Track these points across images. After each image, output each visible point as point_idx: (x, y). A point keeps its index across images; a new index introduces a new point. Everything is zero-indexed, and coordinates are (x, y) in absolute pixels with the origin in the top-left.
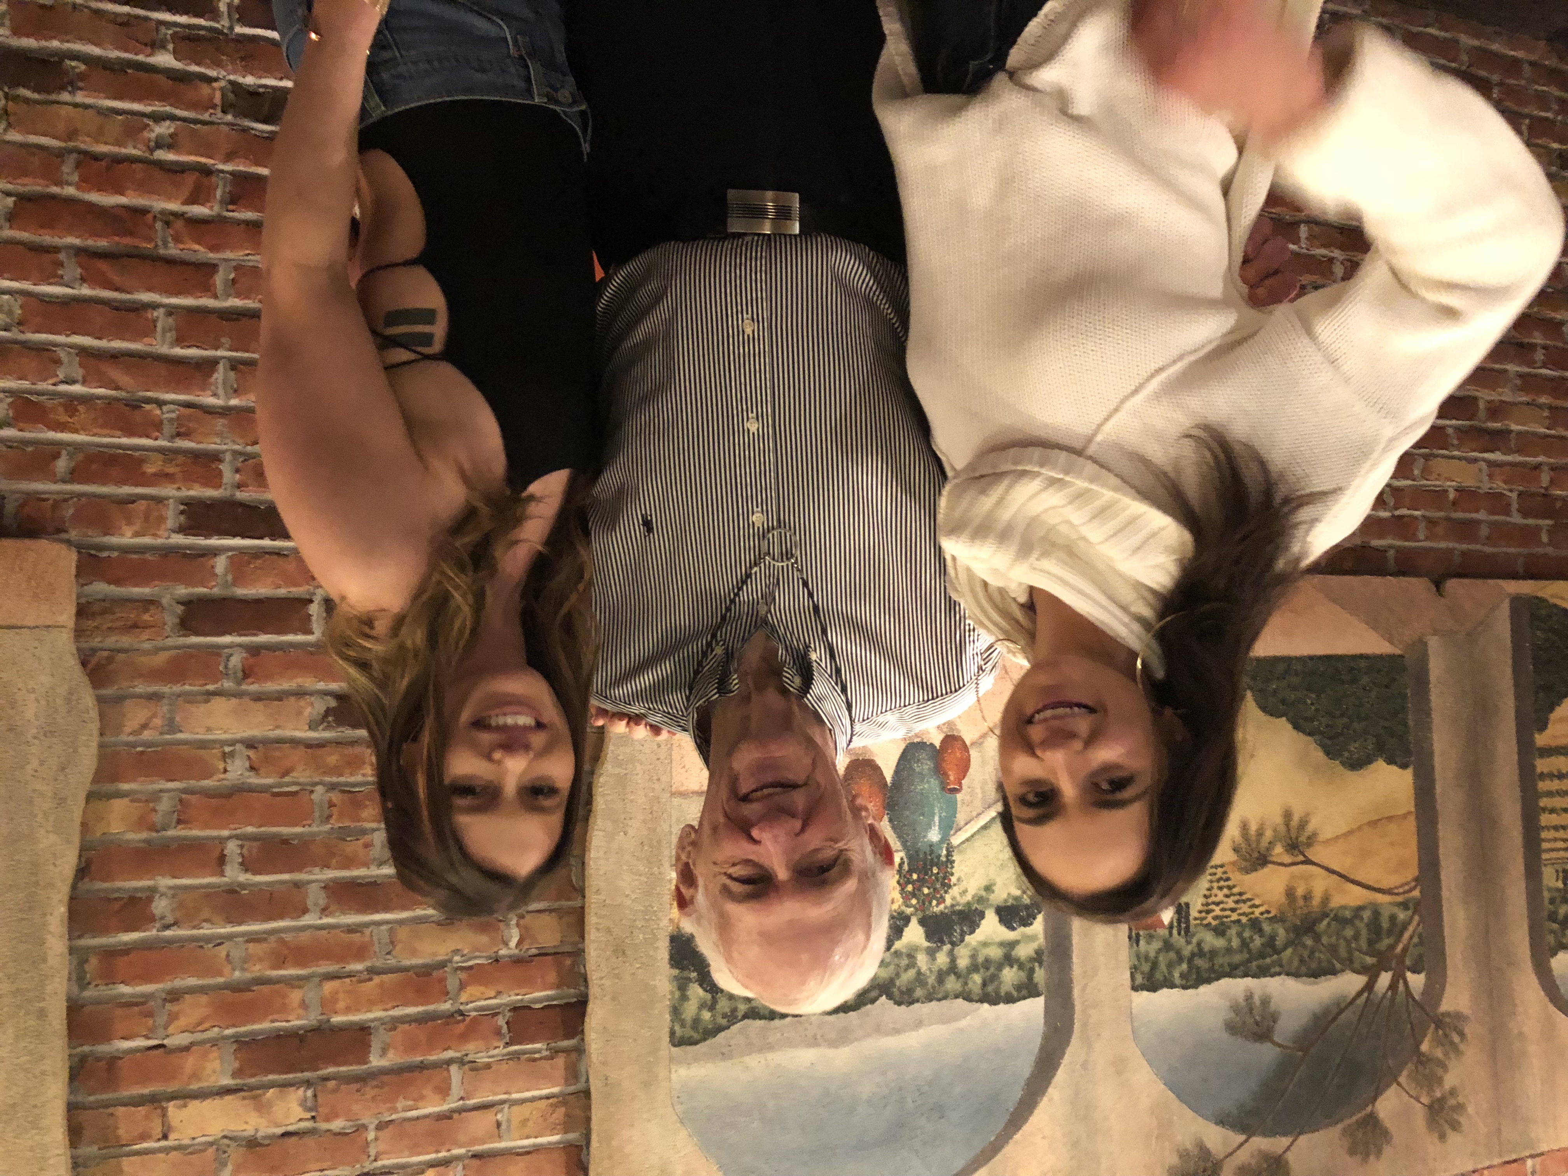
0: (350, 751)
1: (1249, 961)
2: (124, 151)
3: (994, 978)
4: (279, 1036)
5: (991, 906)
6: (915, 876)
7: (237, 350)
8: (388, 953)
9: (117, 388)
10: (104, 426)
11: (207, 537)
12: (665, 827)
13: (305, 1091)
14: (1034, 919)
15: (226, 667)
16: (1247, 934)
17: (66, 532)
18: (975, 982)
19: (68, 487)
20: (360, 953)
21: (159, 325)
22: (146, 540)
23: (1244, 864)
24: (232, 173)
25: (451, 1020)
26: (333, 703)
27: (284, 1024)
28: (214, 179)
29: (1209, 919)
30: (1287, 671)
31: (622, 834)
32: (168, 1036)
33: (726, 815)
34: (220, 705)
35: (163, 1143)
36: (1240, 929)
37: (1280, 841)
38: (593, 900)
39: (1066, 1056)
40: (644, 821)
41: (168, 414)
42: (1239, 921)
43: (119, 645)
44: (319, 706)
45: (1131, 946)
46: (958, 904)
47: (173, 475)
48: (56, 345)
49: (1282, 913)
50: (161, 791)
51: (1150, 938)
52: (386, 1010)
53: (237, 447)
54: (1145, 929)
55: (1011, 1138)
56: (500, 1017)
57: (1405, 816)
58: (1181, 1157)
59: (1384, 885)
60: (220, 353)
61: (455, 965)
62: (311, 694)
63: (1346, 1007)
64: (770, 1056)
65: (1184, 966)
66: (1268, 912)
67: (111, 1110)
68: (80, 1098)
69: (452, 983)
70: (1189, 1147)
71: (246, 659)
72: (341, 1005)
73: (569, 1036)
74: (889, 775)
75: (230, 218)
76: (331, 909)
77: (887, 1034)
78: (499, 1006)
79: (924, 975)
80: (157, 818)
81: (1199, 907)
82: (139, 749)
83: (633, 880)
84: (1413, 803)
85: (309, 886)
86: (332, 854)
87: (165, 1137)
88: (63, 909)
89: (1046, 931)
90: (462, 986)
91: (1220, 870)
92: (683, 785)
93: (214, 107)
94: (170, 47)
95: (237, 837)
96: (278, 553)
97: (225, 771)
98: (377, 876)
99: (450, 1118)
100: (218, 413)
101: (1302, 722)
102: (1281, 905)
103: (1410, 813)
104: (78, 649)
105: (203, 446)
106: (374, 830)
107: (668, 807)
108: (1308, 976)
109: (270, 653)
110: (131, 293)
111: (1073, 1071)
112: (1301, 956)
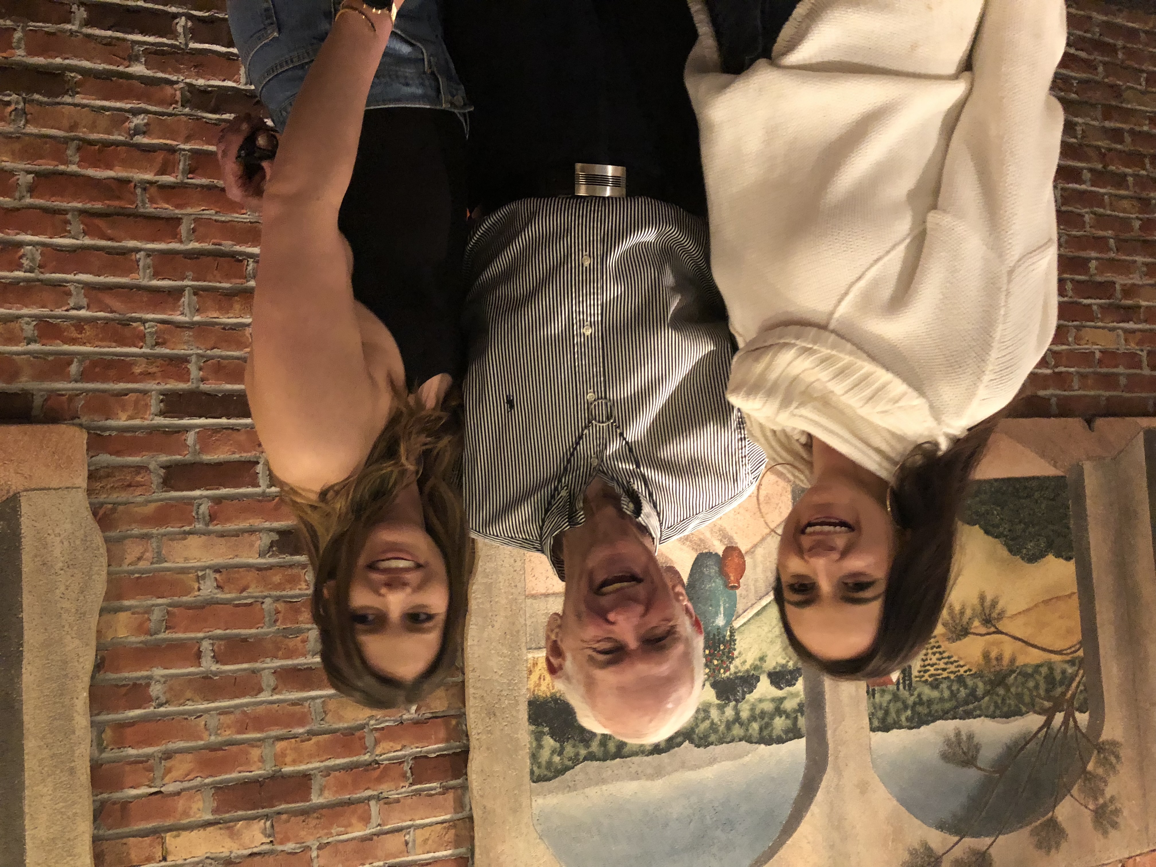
0: (290, 572)
1: (956, 707)
2: (111, 137)
3: (768, 725)
4: (244, 783)
5: (764, 672)
7: (198, 281)
8: (322, 720)
9: (112, 312)
10: (102, 340)
11: (181, 418)
12: (522, 621)
13: (265, 823)
14: (797, 680)
15: (197, 513)
16: (955, 687)
17: (79, 418)
18: (754, 729)
19: (79, 385)
20: (302, 721)
21: (141, 264)
22: (137, 422)
23: (950, 635)
24: (190, 150)
25: (370, 767)
26: (276, 537)
27: (248, 774)
28: (177, 155)
29: (926, 676)
30: (979, 491)
31: (490, 627)
32: (164, 785)
34: (193, 541)
35: (163, 864)
36: (949, 684)
37: (977, 616)
38: (471, 677)
39: (823, 782)
40: (506, 617)
41: (149, 329)
42: (948, 678)
43: (119, 499)
44: (265, 540)
45: (869, 699)
46: (740, 671)
47: (155, 373)
48: (68, 282)
49: (982, 671)
50: (153, 605)
51: (883, 691)
52: (322, 762)
53: (199, 352)
54: (878, 685)
55: (784, 843)
56: (406, 764)
57: (1070, 596)
58: (911, 854)
59: (1057, 647)
60: (186, 283)
61: (371, 727)
62: (260, 531)
63: (1031, 740)
64: (604, 787)
65: (909, 713)
66: (970, 670)
67: (125, 840)
68: (101, 832)
69: (369, 741)
70: (917, 847)
71: (212, 507)
72: (288, 759)
73: (456, 777)
74: (685, 578)
75: (190, 184)
76: (279, 688)
77: (690, 769)
78: (405, 756)
79: (716, 724)
80: (152, 625)
81: (919, 668)
82: (137, 575)
83: (500, 661)
84: (1076, 586)
85: (262, 673)
86: (279, 649)
87: (165, 859)
88: (85, 694)
89: (805, 689)
90: (377, 742)
92: (533, 589)
93: (176, 102)
94: (143, 60)
95: (210, 638)
96: (233, 429)
97: (199, 589)
98: (309, 664)
99: (371, 839)
100: (186, 327)
101: (990, 528)
102: (979, 665)
103: (1074, 593)
104: (90, 504)
105: (176, 351)
106: (309, 630)
107: (523, 606)
108: (1001, 717)
109: (229, 502)
110: (120, 242)
111: (828, 792)
112: (996, 703)
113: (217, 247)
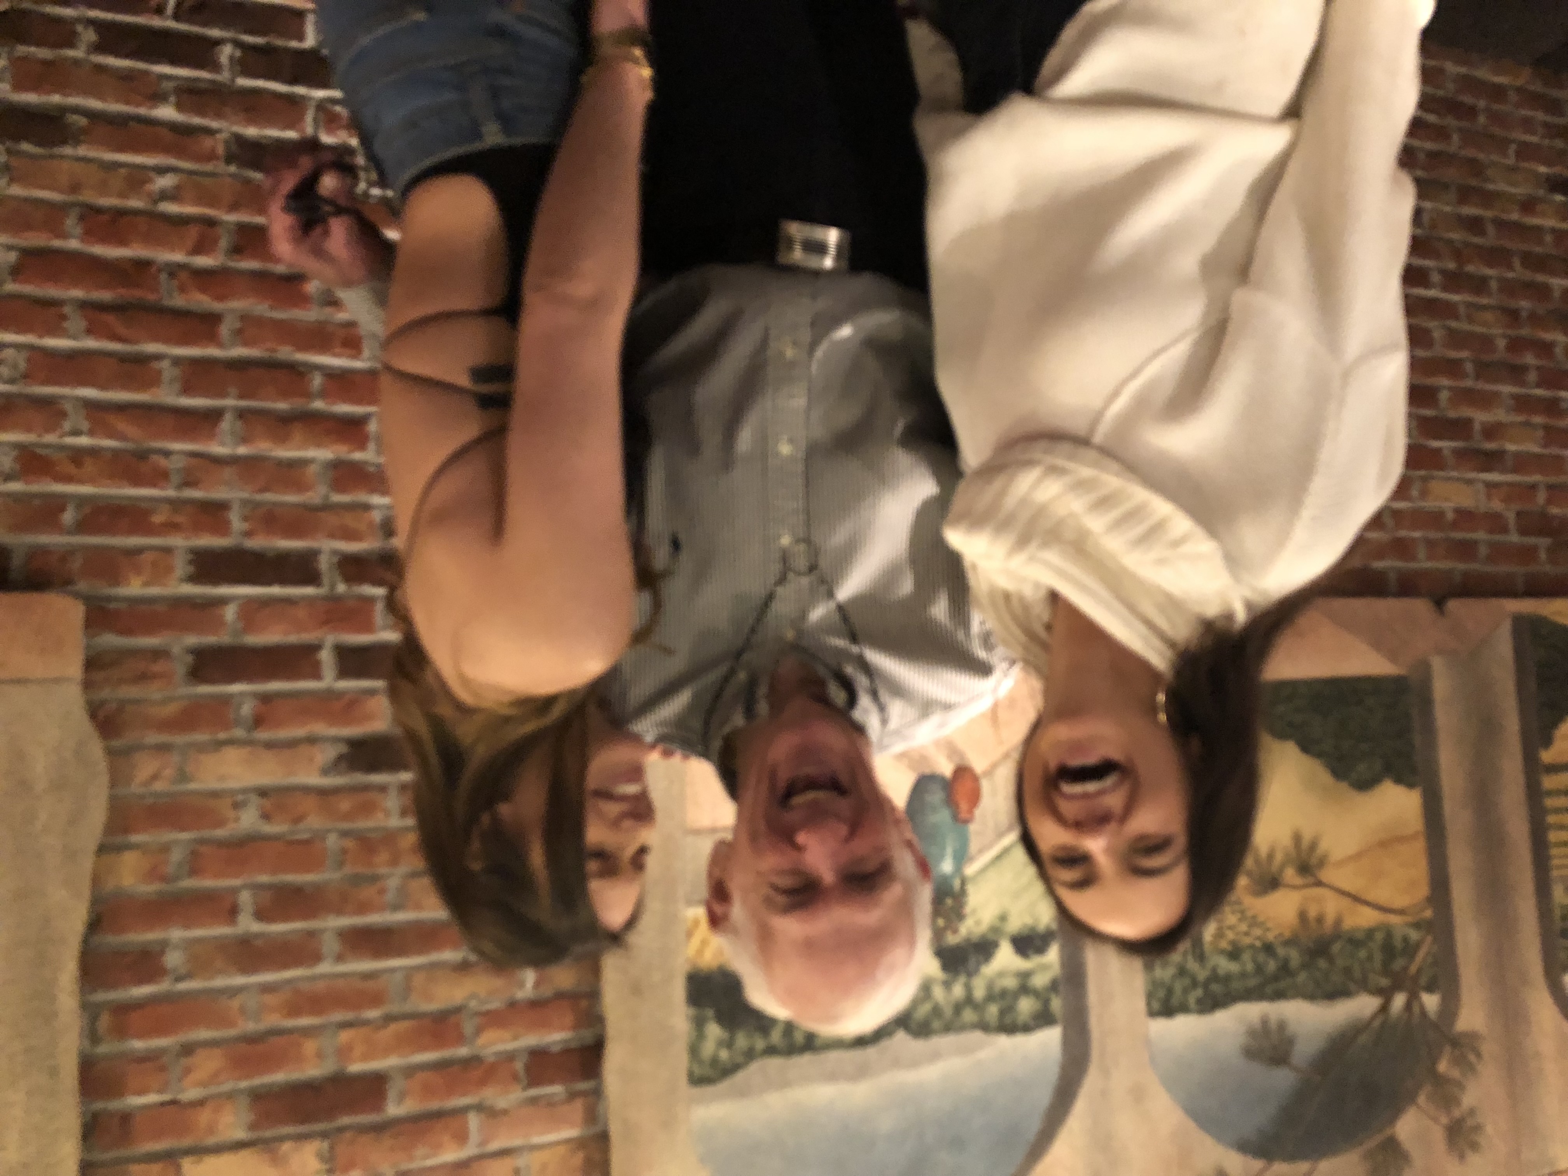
0: (362, 796)
1: (1264, 984)
2: (127, 203)
3: (1011, 1008)
4: (294, 1088)
5: (1006, 935)
7: (243, 399)
8: (405, 999)
9: (124, 439)
10: (110, 478)
11: (216, 585)
13: (321, 1143)
14: (1049, 948)
15: (237, 716)
16: (1261, 958)
17: (74, 583)
18: (992, 1013)
19: (75, 539)
20: (376, 999)
21: (165, 376)
22: (154, 591)
23: (1256, 888)
24: (236, 224)
25: (469, 1066)
27: (299, 1075)
28: (218, 230)
29: (1224, 943)
30: (1293, 695)
32: (182, 1091)
34: (231, 754)
36: (1254, 954)
37: (1290, 862)
39: (1085, 1083)
41: (175, 464)
42: (1252, 945)
43: (129, 696)
44: (331, 753)
45: (1146, 976)
46: (973, 935)
47: (182, 524)
48: (63, 397)
49: (1296, 936)
50: (172, 841)
51: (1165, 964)
52: (402, 1057)
53: (245, 495)
56: (518, 1061)
57: (1414, 836)
59: (1397, 905)
60: (227, 402)
61: (472, 1010)
62: (323, 740)
63: (1363, 1029)
65: (1199, 992)
66: (1281, 935)
67: (125, 1167)
68: (93, 1156)
69: (468, 1027)
71: (257, 707)
72: (356, 1054)
73: (586, 1078)
75: (235, 269)
76: (346, 955)
78: (516, 1050)
79: (940, 1007)
80: (170, 869)
81: (1212, 931)
82: (151, 800)
84: (1422, 822)
85: (323, 934)
86: (346, 901)
88: (74, 965)
89: (1061, 957)
90: (479, 1031)
92: (695, 822)
93: (217, 158)
94: (173, 100)
95: (250, 886)
96: (288, 600)
97: (237, 820)
98: (393, 922)
99: (469, 1166)
100: (226, 462)
101: (1310, 745)
102: (1294, 928)
103: (1420, 832)
104: (87, 702)
105: (211, 495)
106: (388, 875)
107: (682, 843)
108: (1325, 999)
109: (281, 702)
110: (137, 345)
111: (1092, 1100)
112: (1316, 979)
113: (271, 354)
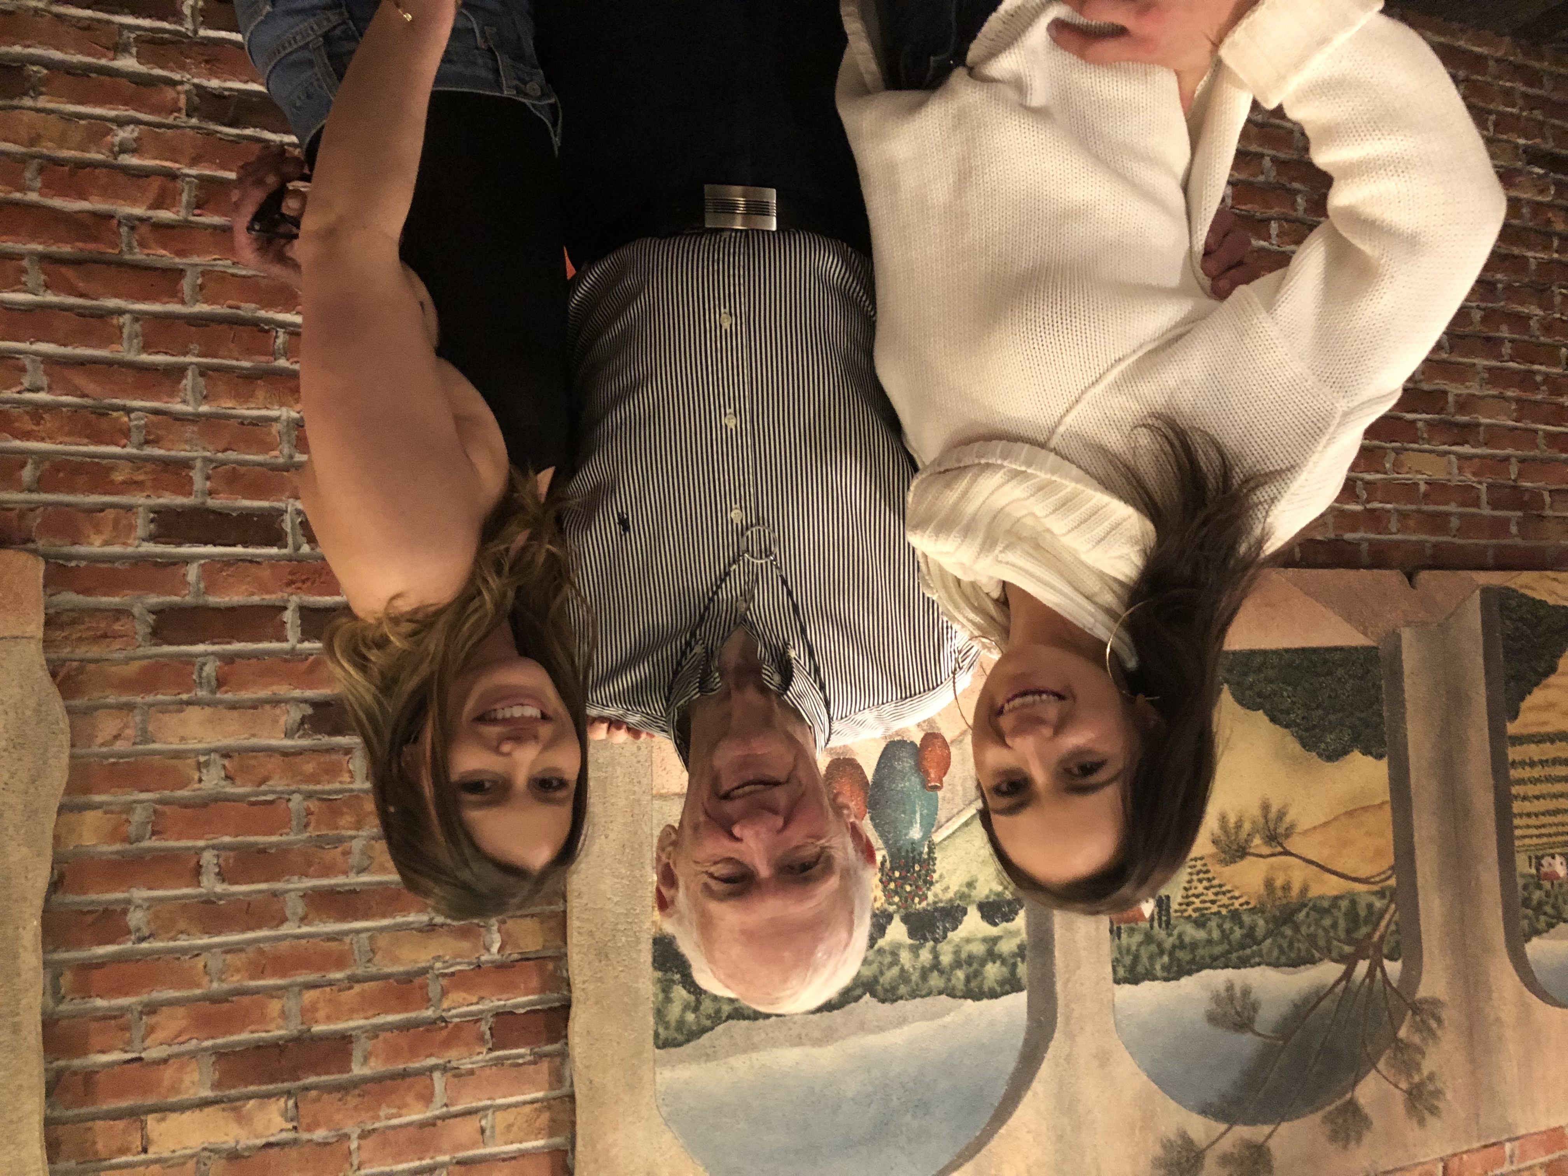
0: (327, 758)
1: (1229, 952)
2: (87, 155)
3: (977, 974)
4: (258, 1047)
5: (974, 902)
6: (897, 874)
7: (206, 357)
8: (369, 961)
9: (83, 396)
10: (70, 434)
11: (179, 544)
12: (647, 829)
13: (286, 1103)
14: (1016, 914)
15: (200, 677)
16: (1227, 926)
17: (33, 541)
18: (958, 979)
19: (35, 497)
20: (340, 962)
21: (126, 331)
22: (117, 549)
23: (1223, 855)
24: (197, 177)
25: (434, 1027)
26: (309, 711)
27: (264, 1035)
28: (179, 183)
29: (1190, 911)
30: (1264, 664)
32: (145, 1049)
33: (706, 813)
34: (194, 714)
35: (143, 1157)
36: (1220, 921)
37: (1258, 831)
38: (575, 904)
39: (1050, 1050)
40: (625, 824)
41: (137, 420)
42: (1219, 913)
43: (90, 655)
44: (295, 714)
45: (1113, 940)
46: (941, 901)
47: (143, 482)
48: (20, 352)
49: (1263, 904)
50: (135, 802)
51: (1131, 931)
52: (366, 1018)
53: (208, 454)
54: (1125, 922)
55: (996, 1132)
56: (483, 1022)
57: (1381, 806)
58: (1164, 1147)
59: (1361, 874)
60: (189, 359)
61: (436, 972)
62: (286, 701)
63: (1326, 995)
64: (754, 1056)
65: (1166, 959)
66: (1247, 903)
67: (88, 1124)
68: (57, 1113)
69: (434, 990)
70: (1173, 1138)
71: (220, 667)
72: (321, 1014)
73: (552, 1040)
74: (869, 773)
75: (197, 223)
76: (310, 917)
77: (872, 1032)
78: (482, 1012)
79: (907, 972)
80: (132, 830)
81: (1179, 899)
82: (112, 760)
83: (615, 883)
84: (1388, 792)
85: (287, 896)
86: (310, 864)
88: (36, 923)
89: (1028, 924)
90: (444, 992)
91: (1199, 863)
92: (663, 787)
93: (179, 110)
94: (134, 50)
95: (213, 847)
96: (252, 561)
97: (200, 781)
98: (357, 884)
99: (434, 1125)
100: (188, 420)
101: (1278, 714)
102: (1260, 896)
103: (1387, 802)
104: (48, 661)
105: (173, 453)
106: (353, 838)
107: (648, 809)
108: (1289, 966)
109: (245, 662)
110: (96, 299)
111: (1057, 1066)
112: (1280, 947)
113: (234, 311)
